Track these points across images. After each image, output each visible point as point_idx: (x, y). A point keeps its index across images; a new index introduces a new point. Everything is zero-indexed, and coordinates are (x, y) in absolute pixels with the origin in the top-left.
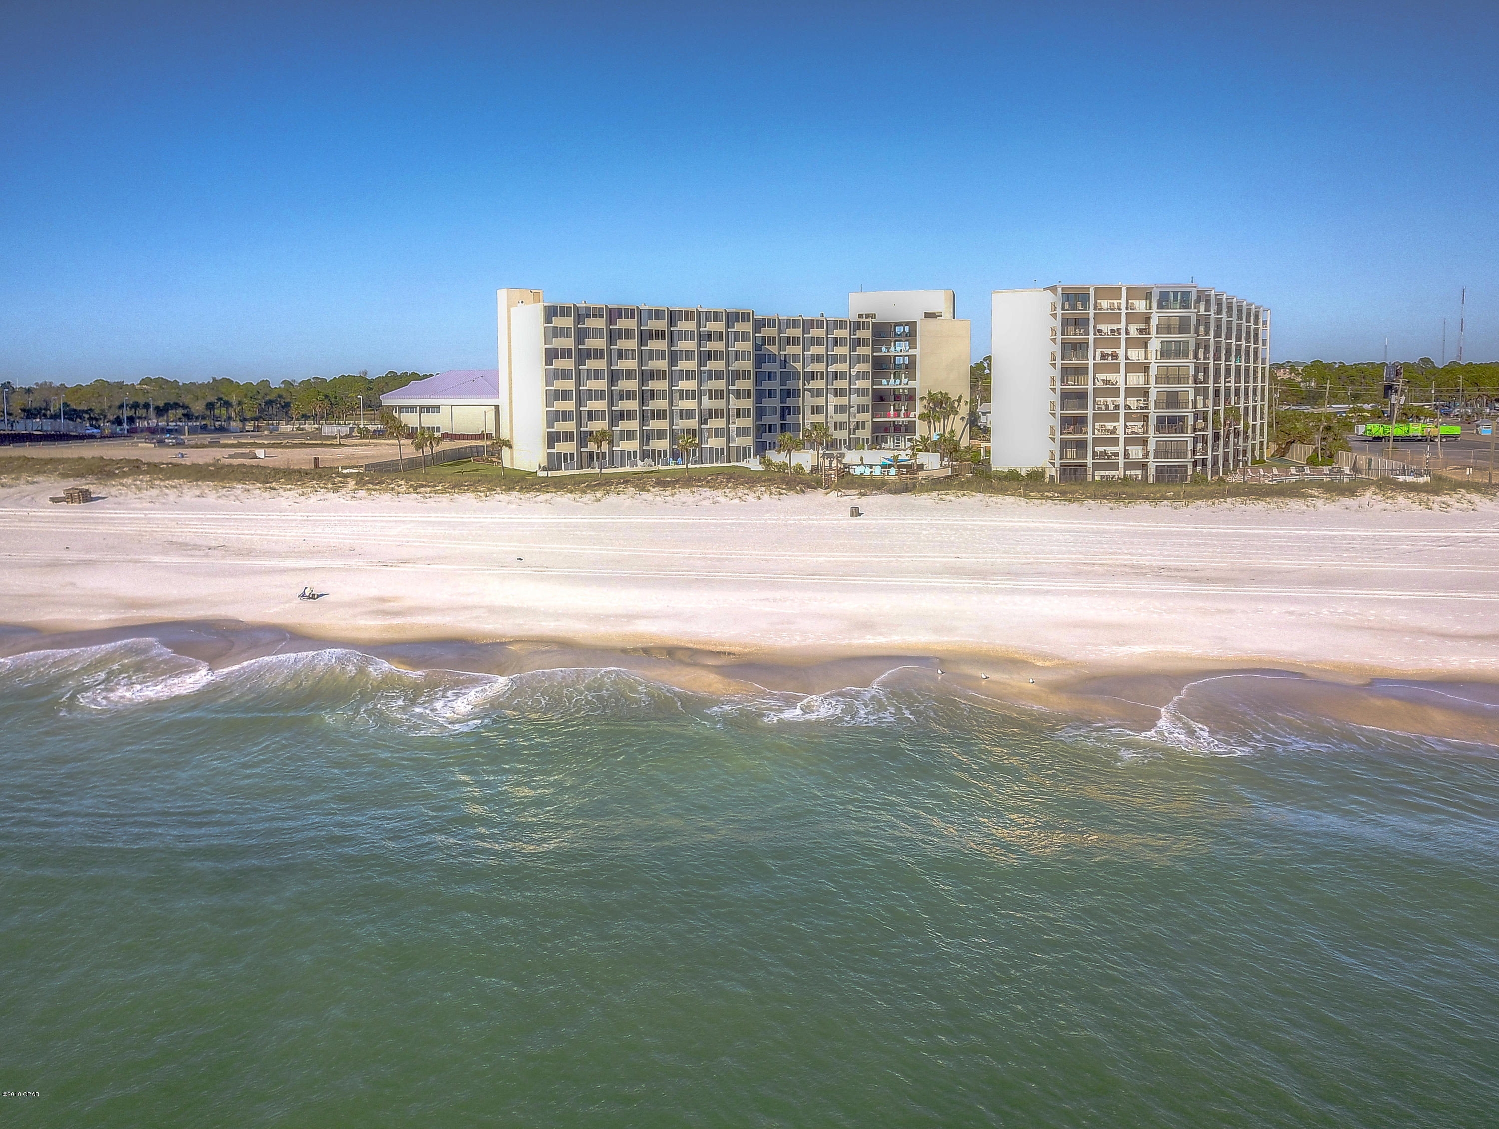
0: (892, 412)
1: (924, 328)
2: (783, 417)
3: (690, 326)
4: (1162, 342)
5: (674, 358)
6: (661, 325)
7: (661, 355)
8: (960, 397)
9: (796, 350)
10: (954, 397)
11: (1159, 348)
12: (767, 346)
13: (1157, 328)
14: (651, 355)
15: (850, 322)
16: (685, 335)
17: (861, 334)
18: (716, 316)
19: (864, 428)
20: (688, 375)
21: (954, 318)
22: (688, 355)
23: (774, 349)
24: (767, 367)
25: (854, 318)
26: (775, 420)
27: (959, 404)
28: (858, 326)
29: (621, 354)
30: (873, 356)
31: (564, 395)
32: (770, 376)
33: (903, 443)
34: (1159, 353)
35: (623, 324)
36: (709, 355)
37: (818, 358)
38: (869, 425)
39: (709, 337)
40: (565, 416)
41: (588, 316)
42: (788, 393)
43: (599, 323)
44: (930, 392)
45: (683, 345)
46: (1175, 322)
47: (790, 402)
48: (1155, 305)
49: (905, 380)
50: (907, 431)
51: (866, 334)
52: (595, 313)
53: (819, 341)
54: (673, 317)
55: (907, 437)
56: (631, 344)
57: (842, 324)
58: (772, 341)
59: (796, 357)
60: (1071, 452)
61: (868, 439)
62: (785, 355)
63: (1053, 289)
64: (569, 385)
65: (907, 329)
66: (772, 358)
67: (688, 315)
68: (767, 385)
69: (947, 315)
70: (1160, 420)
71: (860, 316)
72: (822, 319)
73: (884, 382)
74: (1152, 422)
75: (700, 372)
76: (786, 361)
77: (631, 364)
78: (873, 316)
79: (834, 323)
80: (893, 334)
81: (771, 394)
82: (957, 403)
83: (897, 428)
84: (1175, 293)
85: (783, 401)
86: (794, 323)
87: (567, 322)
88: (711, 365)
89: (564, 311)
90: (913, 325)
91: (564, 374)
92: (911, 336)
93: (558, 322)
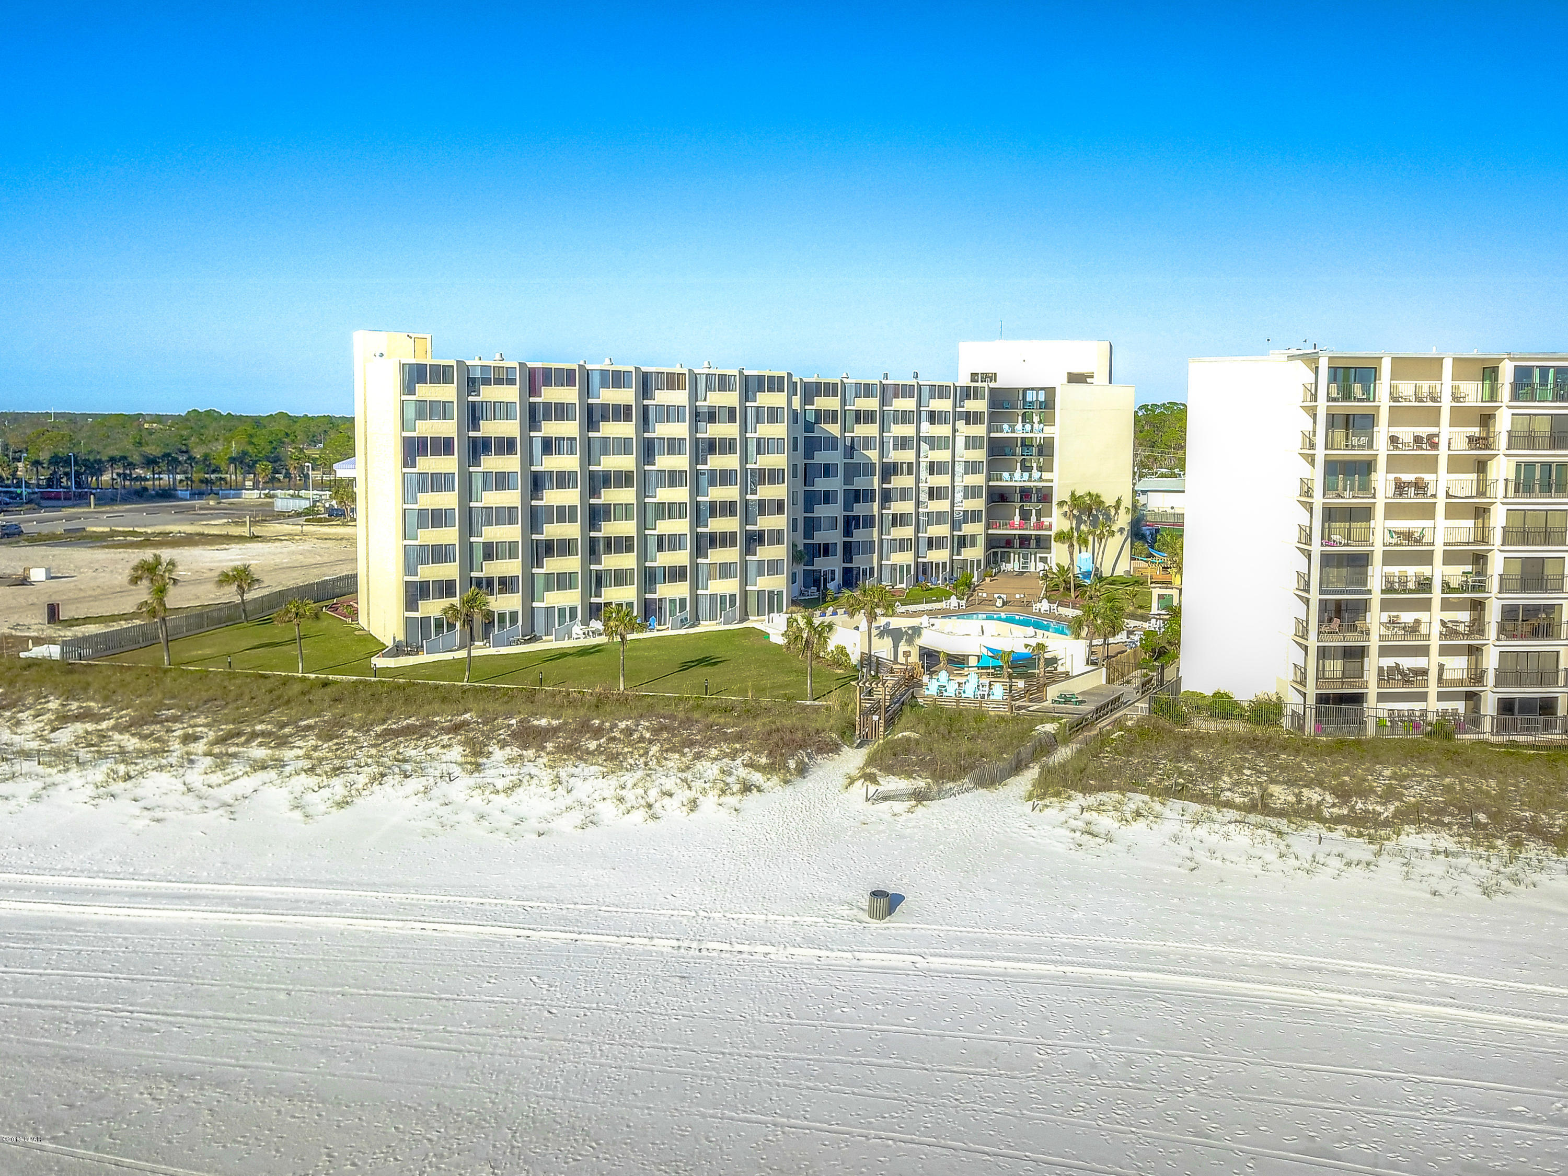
0: (1017, 519)
1: (1066, 396)
2: (848, 532)
3: (679, 398)
4: (1518, 465)
5: (648, 450)
6: (626, 396)
7: (623, 446)
8: (1119, 501)
9: (870, 430)
10: (1109, 501)
11: (1512, 476)
12: (822, 425)
13: (1510, 437)
14: (607, 446)
15: (955, 387)
16: (670, 414)
17: (972, 405)
18: (723, 383)
19: (973, 545)
20: (674, 478)
21: (1110, 383)
22: (673, 446)
23: (834, 429)
24: (821, 457)
25: (964, 380)
26: (835, 537)
27: (1116, 512)
28: (968, 393)
29: (548, 446)
30: (990, 438)
31: (438, 518)
32: (828, 470)
33: (1033, 563)
34: (1511, 486)
35: (551, 394)
36: (712, 446)
37: (903, 443)
38: (981, 541)
39: (712, 416)
40: (440, 554)
41: (487, 382)
42: (857, 496)
43: (510, 394)
44: (1073, 494)
45: (663, 430)
46: (1543, 427)
47: (859, 509)
48: (1505, 392)
49: (1036, 474)
50: (1038, 546)
51: (979, 405)
52: (502, 378)
53: (904, 417)
54: (646, 383)
55: (1038, 555)
56: (570, 428)
57: (940, 392)
58: (831, 416)
59: (868, 442)
60: (1335, 666)
61: (979, 561)
62: (853, 438)
63: (1311, 360)
64: (449, 500)
65: (1042, 397)
66: (831, 443)
67: (673, 381)
68: (821, 484)
69: (1101, 376)
70: (1509, 613)
71: (974, 377)
72: (914, 382)
73: (1006, 475)
74: (1493, 614)
75: (698, 473)
76: (852, 447)
77: (568, 462)
78: (993, 377)
79: (930, 391)
80: (1020, 404)
81: (828, 497)
82: (1113, 512)
83: (1024, 541)
84: (1544, 371)
85: (847, 506)
86: (866, 390)
87: (447, 392)
88: (716, 462)
89: (440, 374)
90: (1050, 392)
91: (438, 482)
92: (1048, 405)
93: (427, 392)
